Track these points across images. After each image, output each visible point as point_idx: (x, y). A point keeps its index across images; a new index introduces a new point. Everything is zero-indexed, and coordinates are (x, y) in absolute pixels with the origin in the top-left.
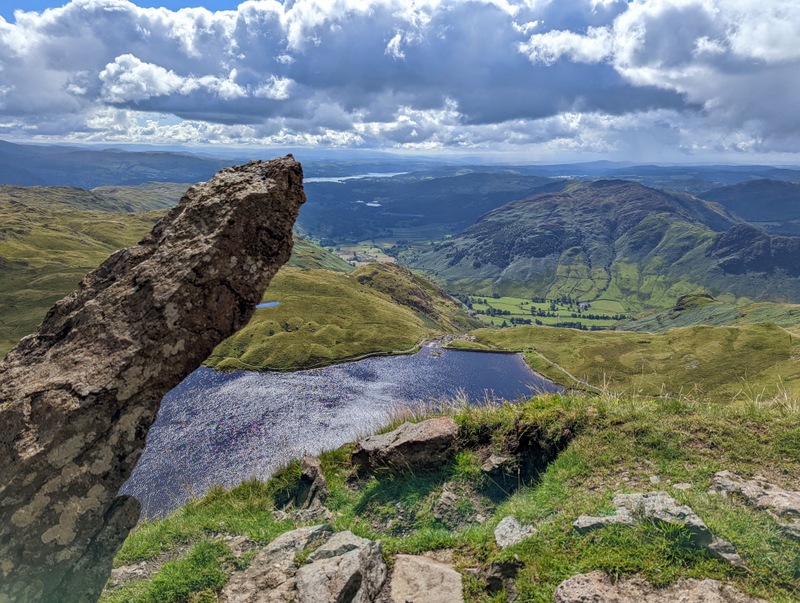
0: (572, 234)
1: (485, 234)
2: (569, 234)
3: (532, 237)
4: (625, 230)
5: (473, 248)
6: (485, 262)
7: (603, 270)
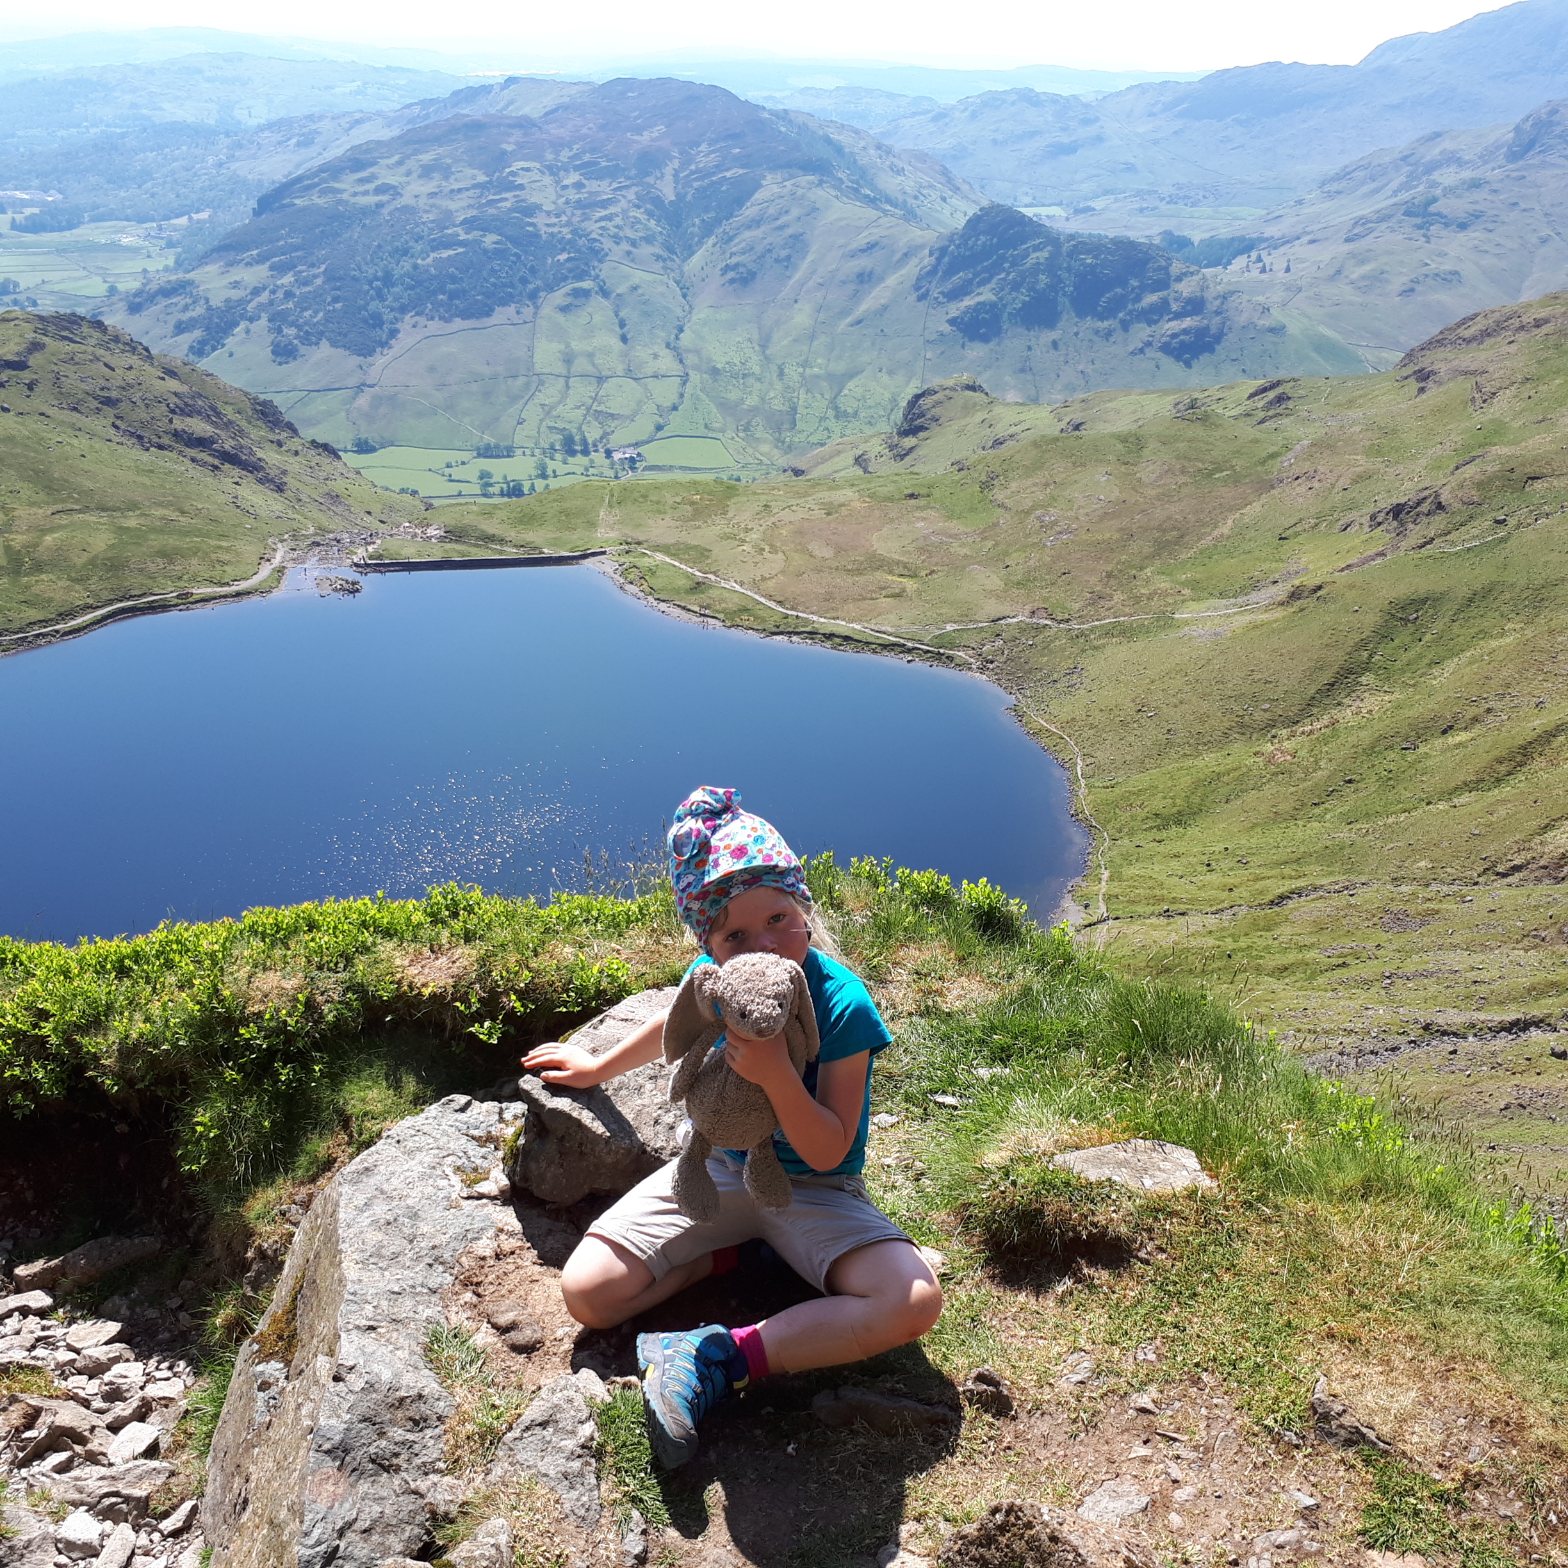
0: (564, 247)
1: (296, 248)
2: (556, 244)
3: (445, 254)
4: (708, 230)
5: (264, 297)
6: (310, 338)
7: (664, 352)
